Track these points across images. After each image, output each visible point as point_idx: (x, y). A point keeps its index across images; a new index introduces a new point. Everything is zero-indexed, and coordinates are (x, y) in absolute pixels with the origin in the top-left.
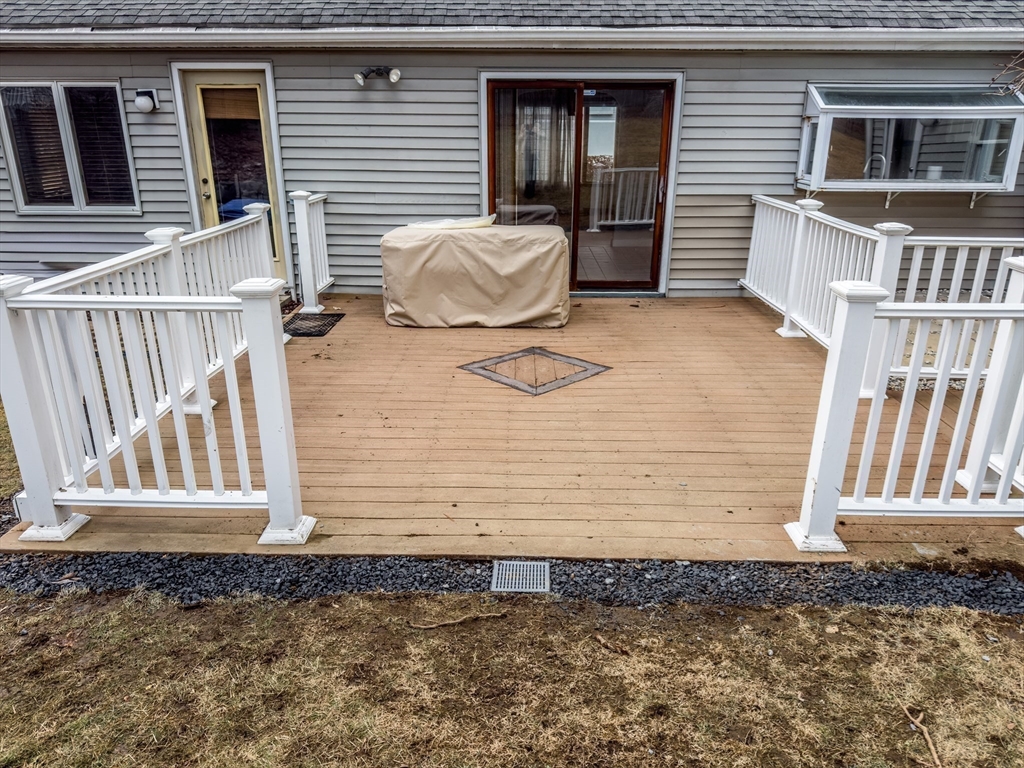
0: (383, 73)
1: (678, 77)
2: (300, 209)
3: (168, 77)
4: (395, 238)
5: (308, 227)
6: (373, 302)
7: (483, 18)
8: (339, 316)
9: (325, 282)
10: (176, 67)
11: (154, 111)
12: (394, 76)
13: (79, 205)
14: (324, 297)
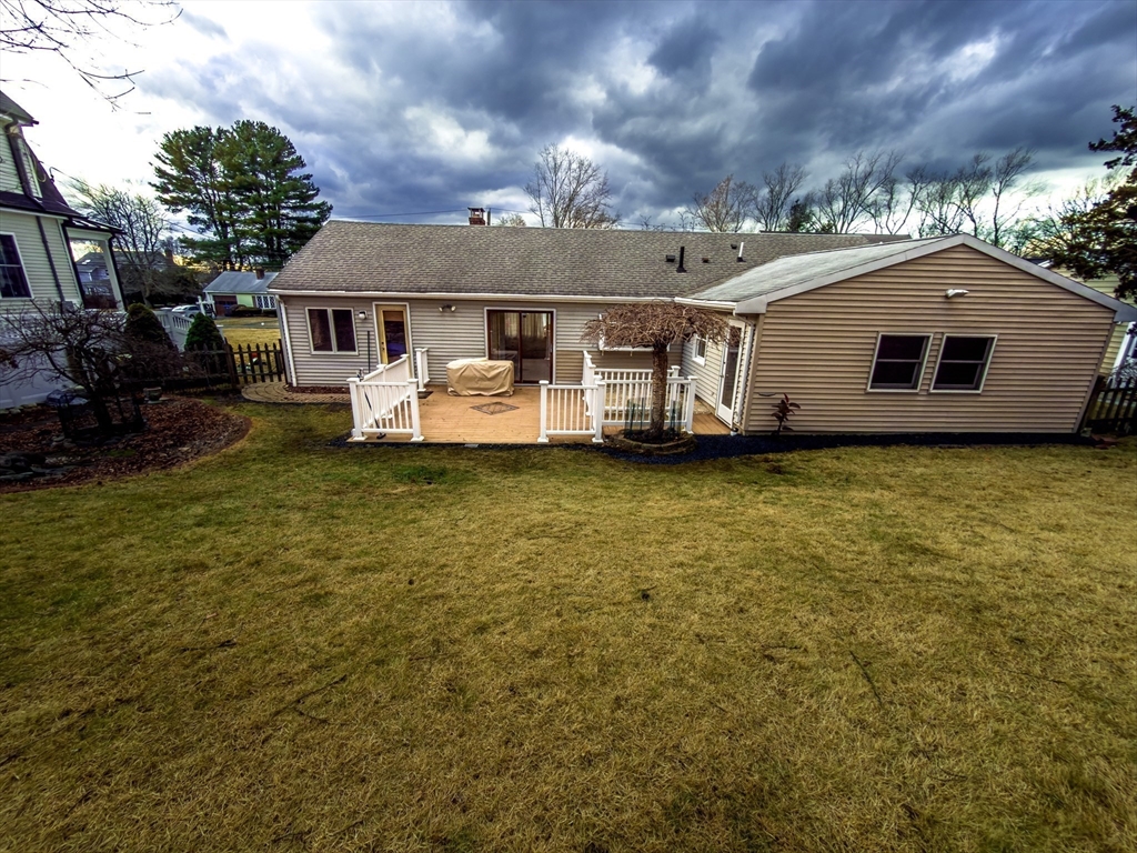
0: (450, 307)
1: (554, 310)
2: (418, 355)
3: (371, 306)
4: (453, 365)
5: (421, 361)
6: (443, 388)
7: (484, 291)
8: (431, 393)
9: (427, 380)
10: (374, 303)
11: (366, 319)
12: (453, 309)
13: (335, 352)
14: (426, 386)
